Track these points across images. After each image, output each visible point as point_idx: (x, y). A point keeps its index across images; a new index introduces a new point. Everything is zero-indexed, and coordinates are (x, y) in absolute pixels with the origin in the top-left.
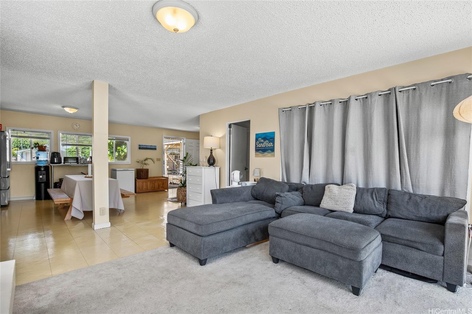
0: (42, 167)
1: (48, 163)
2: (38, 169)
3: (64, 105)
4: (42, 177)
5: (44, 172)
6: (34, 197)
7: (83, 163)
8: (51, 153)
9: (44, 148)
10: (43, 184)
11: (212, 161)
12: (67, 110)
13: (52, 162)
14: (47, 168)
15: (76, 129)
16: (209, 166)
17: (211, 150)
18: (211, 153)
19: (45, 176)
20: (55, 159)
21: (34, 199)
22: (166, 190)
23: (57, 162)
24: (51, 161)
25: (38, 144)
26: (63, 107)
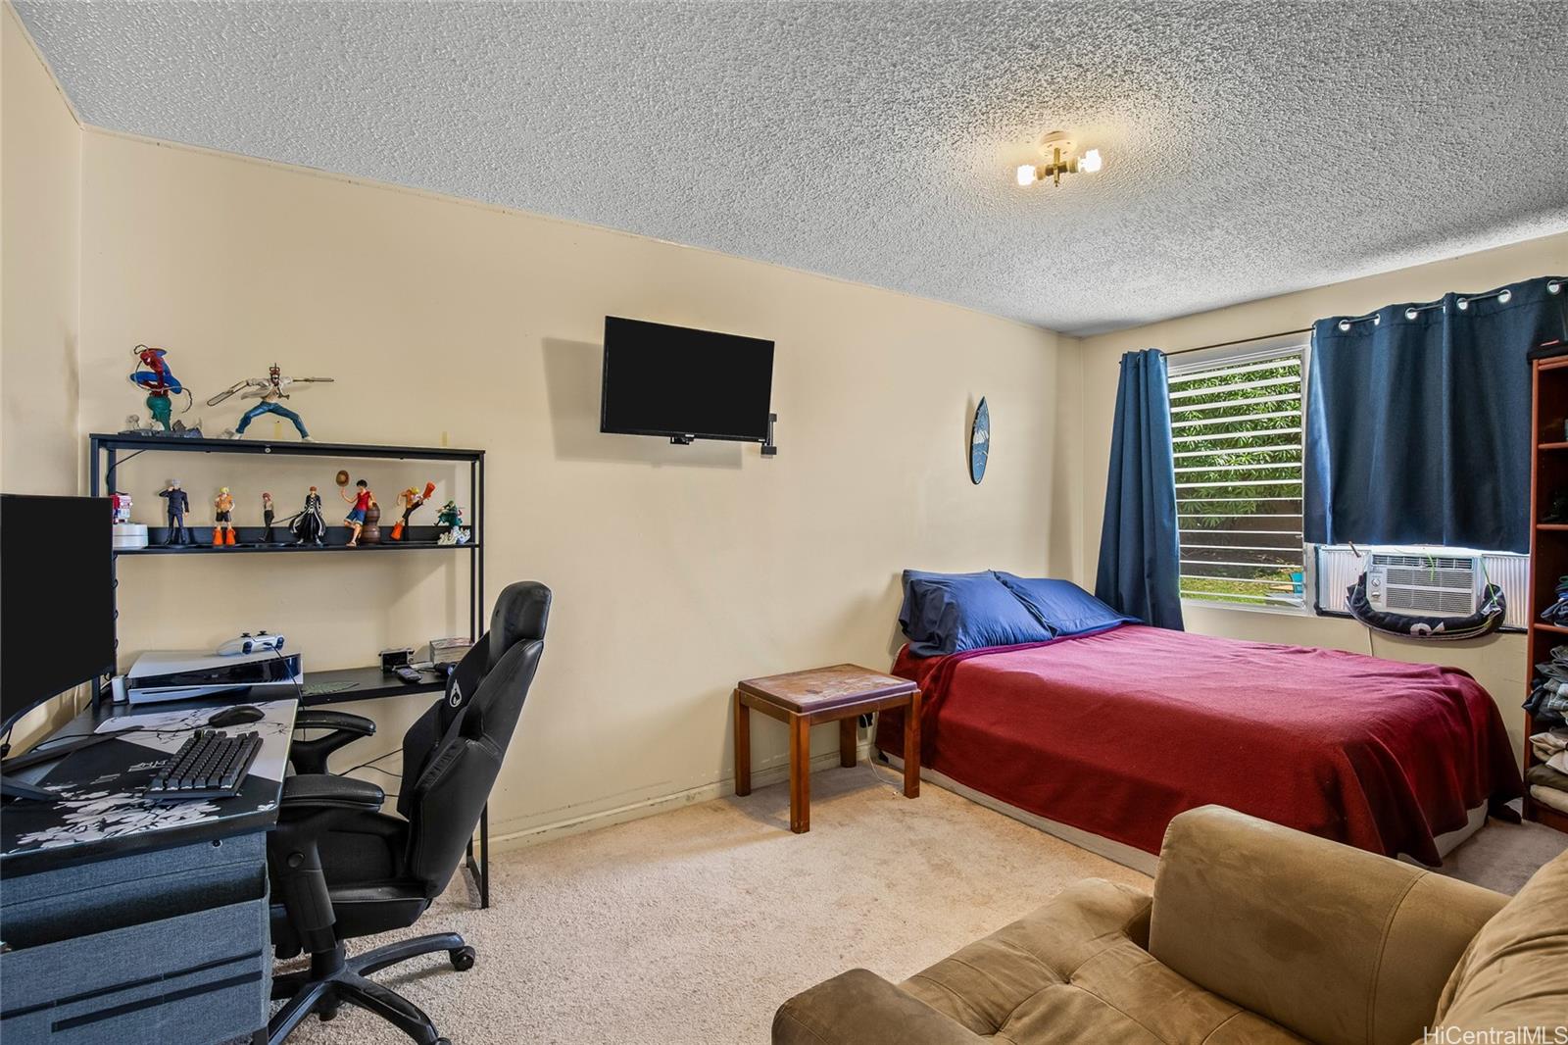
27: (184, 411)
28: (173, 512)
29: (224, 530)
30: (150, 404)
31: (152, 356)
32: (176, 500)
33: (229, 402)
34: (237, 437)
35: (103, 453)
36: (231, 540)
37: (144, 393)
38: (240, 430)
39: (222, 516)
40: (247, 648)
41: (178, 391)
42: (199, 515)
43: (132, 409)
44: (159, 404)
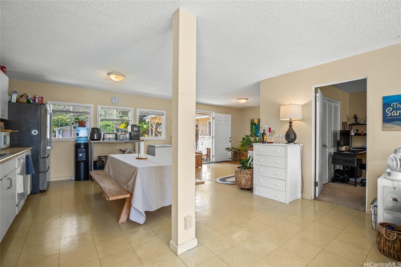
0: (82, 144)
1: (88, 139)
2: (77, 146)
3: (110, 72)
4: (81, 156)
5: (84, 150)
6: (73, 176)
7: (122, 139)
8: (91, 129)
9: (84, 123)
10: (82, 163)
11: (292, 137)
12: (113, 77)
13: (92, 138)
14: (86, 145)
15: (114, 103)
16: (287, 143)
17: (291, 123)
18: (290, 126)
19: (85, 154)
20: (95, 135)
21: (73, 179)
22: (200, 167)
23: (97, 139)
24: (90, 137)
25: (79, 119)
26: (109, 74)
27: (358, 121)
28: (357, 132)
29: (362, 133)
30: (355, 120)
31: (355, 115)
32: (357, 130)
33: (363, 119)
34: (364, 123)
35: (350, 126)
36: (363, 135)
37: (354, 119)
38: (364, 122)
39: (362, 132)
40: (364, 146)
41: (357, 119)
42: (360, 132)
43: (353, 121)
44: (356, 120)
